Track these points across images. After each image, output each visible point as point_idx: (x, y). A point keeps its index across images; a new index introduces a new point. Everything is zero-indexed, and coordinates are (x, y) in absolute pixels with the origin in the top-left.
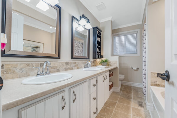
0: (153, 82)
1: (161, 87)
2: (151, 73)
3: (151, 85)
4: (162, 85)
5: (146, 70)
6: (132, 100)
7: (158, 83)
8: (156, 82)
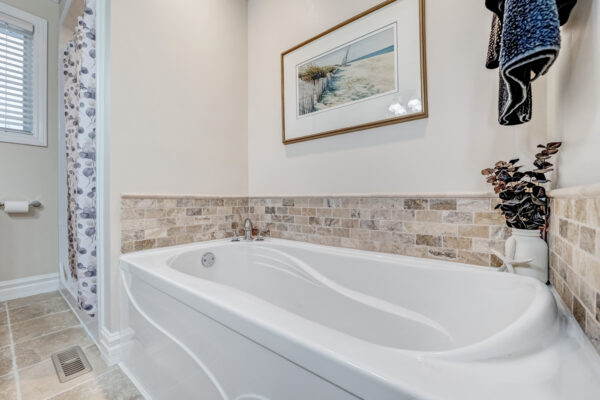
0: (132, 234)
1: (158, 247)
2: (124, 197)
3: (124, 251)
4: (159, 239)
5: (91, 194)
6: (15, 371)
7: (148, 235)
8: (142, 231)
